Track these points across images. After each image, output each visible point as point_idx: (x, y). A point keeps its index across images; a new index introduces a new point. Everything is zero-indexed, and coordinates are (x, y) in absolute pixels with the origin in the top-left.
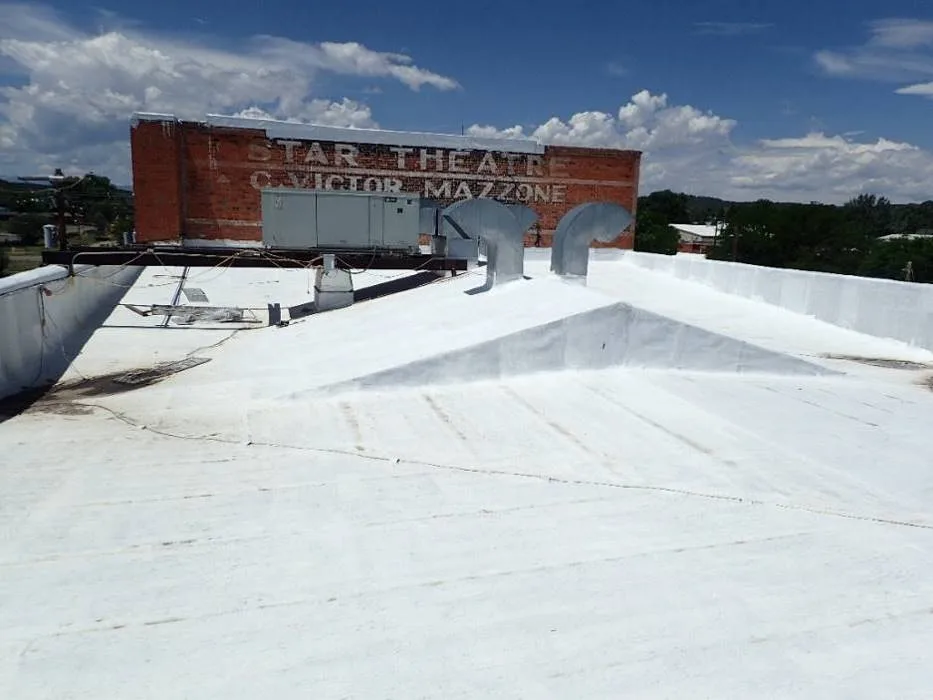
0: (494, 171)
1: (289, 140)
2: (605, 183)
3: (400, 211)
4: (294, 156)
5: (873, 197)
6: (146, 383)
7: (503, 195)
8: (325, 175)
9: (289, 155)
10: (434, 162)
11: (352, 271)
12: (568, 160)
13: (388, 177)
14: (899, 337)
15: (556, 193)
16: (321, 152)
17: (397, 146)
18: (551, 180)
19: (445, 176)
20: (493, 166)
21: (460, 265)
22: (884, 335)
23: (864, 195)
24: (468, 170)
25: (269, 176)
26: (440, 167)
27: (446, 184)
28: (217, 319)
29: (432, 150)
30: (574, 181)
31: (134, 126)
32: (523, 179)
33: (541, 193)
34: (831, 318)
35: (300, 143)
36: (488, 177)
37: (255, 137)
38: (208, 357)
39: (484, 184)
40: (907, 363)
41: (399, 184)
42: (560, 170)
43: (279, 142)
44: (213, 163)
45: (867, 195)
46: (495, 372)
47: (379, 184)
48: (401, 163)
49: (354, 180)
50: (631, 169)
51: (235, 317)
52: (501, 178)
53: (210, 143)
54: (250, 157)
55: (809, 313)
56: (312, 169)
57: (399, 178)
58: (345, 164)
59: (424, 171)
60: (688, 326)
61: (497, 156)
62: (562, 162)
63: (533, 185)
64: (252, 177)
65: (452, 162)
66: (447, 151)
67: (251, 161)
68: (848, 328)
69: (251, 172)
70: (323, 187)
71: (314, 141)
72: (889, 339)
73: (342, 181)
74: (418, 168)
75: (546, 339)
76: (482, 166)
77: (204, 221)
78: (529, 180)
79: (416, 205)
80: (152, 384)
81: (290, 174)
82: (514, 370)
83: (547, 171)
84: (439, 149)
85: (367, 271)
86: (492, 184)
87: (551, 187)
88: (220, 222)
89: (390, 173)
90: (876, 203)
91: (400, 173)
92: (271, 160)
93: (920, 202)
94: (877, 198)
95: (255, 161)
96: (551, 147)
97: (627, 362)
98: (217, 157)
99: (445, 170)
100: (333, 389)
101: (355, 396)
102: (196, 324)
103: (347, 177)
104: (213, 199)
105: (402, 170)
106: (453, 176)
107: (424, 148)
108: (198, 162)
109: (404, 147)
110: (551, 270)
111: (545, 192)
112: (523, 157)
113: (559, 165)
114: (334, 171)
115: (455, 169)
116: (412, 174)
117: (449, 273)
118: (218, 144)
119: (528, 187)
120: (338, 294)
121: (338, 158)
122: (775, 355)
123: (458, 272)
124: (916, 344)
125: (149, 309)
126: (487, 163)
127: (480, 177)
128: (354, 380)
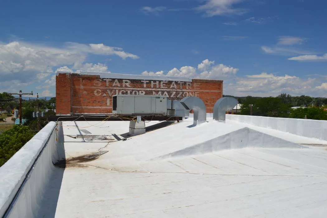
0: (176, 88)
1: (107, 79)
2: (212, 91)
3: (161, 101)
4: (109, 84)
5: (285, 94)
6: (94, 159)
7: (179, 95)
8: (119, 90)
9: (107, 84)
10: (156, 85)
11: (145, 121)
12: (200, 84)
13: (140, 90)
14: (317, 137)
15: (196, 95)
16: (118, 83)
17: (143, 80)
18: (195, 91)
19: (160, 90)
20: (175, 86)
21: (180, 119)
22: (311, 137)
23: (282, 94)
24: (167, 88)
25: (100, 91)
26: (158, 87)
27: (160, 92)
28: (99, 139)
29: (155, 81)
30: (201, 91)
31: (57, 75)
32: (185, 90)
33: (192, 95)
34: (294, 132)
35: (111, 80)
36: (174, 90)
37: (96, 78)
38: (108, 150)
39: (173, 92)
40: (321, 145)
41: (144, 93)
42: (197, 87)
43: (104, 80)
44: (82, 87)
45: (283, 94)
46: (210, 150)
47: (137, 93)
48: (145, 85)
49: (129, 92)
50: (220, 86)
51: (105, 138)
52: (178, 90)
53: (81, 80)
54: (94, 85)
55: (287, 131)
56: (115, 88)
57: (144, 91)
58: (126, 86)
59: (152, 88)
60: (265, 134)
61: (176, 83)
62: (198, 85)
63: (189, 92)
64: (95, 91)
65: (162, 85)
66: (160, 81)
67: (95, 86)
68: (300, 135)
69: (95, 90)
70: (119, 94)
71: (116, 79)
72: (314, 138)
73: (125, 92)
74: (150, 87)
75: (225, 139)
76: (172, 86)
77: (78, 107)
78: (188, 90)
79: (166, 99)
80: (96, 159)
81: (108, 90)
82: (216, 150)
83: (193, 88)
84: (158, 81)
85: (151, 121)
86: (175, 92)
87: (195, 93)
88: (84, 107)
89: (141, 89)
90: (287, 96)
91: (145, 89)
92: (101, 85)
93: (300, 96)
94: (287, 95)
95: (96, 86)
96: (194, 79)
97: (249, 146)
98: (84, 85)
99: (159, 88)
100: (163, 157)
101: (170, 159)
102: (94, 141)
103: (126, 91)
104: (81, 99)
105: (145, 88)
106: (162, 90)
107: (152, 80)
108: (77, 87)
109: (146, 80)
110: (214, 119)
111: (193, 94)
112: (185, 83)
113: (197, 85)
114: (122, 89)
115: (162, 87)
116: (148, 89)
117: (176, 121)
118: (84, 81)
119: (187, 93)
120: (140, 129)
121: (124, 84)
122: (289, 142)
123: (180, 121)
124: (322, 139)
125: (76, 136)
126: (173, 85)
127: (171, 90)
128: (169, 154)
